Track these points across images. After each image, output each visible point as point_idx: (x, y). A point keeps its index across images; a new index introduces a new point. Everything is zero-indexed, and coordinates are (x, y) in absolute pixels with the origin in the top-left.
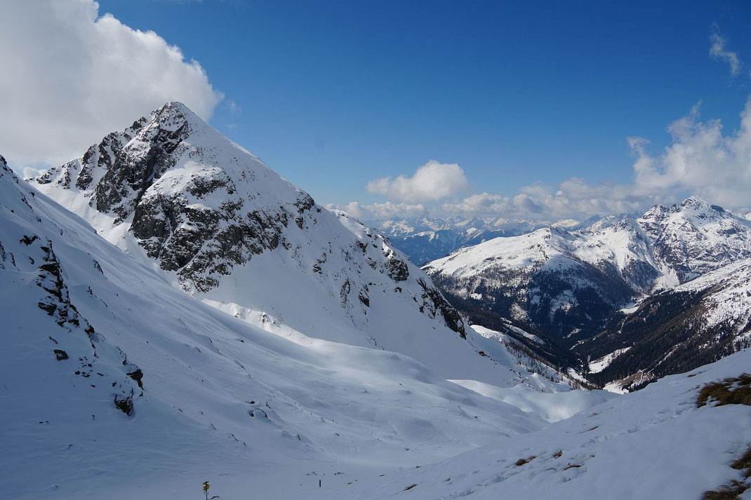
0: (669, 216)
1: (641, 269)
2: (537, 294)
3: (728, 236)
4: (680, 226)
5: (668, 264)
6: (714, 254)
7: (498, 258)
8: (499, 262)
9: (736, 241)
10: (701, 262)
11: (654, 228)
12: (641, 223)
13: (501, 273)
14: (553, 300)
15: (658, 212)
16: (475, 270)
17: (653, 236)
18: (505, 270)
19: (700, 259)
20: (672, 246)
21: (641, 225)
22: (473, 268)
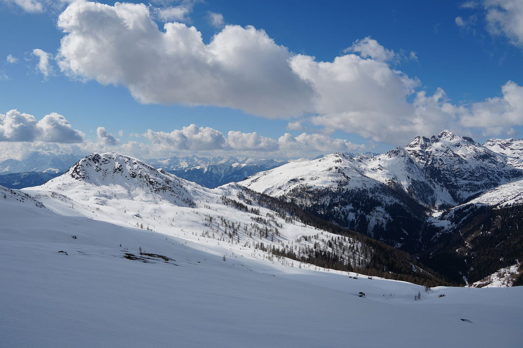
0: (430, 145)
1: (421, 188)
2: (352, 211)
3: (483, 161)
4: (443, 153)
5: (440, 184)
6: (476, 175)
7: (301, 179)
8: (304, 183)
9: (490, 164)
10: (467, 182)
11: (421, 154)
12: (409, 151)
13: (309, 192)
14: (368, 217)
15: (422, 141)
16: (281, 191)
17: (421, 161)
18: (312, 189)
19: (465, 179)
20: (441, 169)
21: (409, 152)
22: (280, 188)
